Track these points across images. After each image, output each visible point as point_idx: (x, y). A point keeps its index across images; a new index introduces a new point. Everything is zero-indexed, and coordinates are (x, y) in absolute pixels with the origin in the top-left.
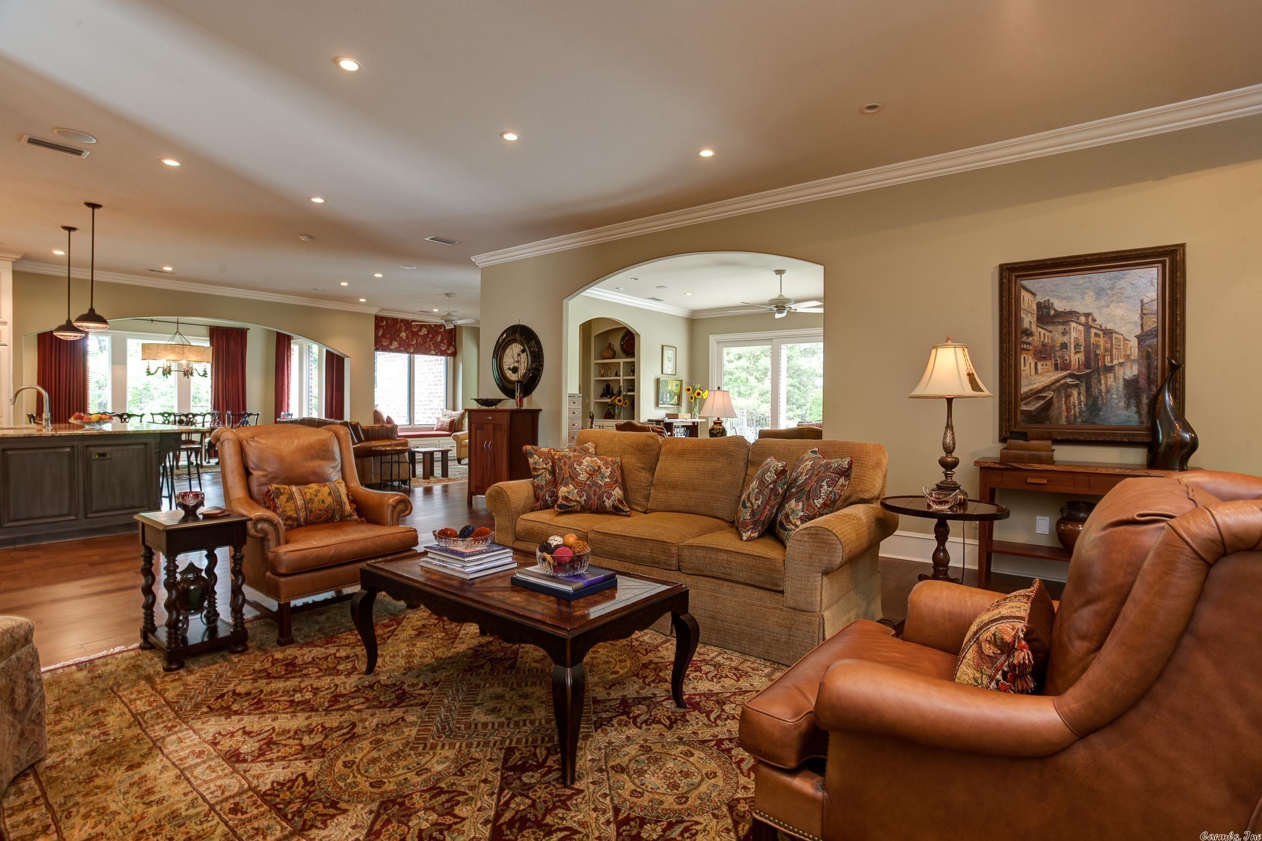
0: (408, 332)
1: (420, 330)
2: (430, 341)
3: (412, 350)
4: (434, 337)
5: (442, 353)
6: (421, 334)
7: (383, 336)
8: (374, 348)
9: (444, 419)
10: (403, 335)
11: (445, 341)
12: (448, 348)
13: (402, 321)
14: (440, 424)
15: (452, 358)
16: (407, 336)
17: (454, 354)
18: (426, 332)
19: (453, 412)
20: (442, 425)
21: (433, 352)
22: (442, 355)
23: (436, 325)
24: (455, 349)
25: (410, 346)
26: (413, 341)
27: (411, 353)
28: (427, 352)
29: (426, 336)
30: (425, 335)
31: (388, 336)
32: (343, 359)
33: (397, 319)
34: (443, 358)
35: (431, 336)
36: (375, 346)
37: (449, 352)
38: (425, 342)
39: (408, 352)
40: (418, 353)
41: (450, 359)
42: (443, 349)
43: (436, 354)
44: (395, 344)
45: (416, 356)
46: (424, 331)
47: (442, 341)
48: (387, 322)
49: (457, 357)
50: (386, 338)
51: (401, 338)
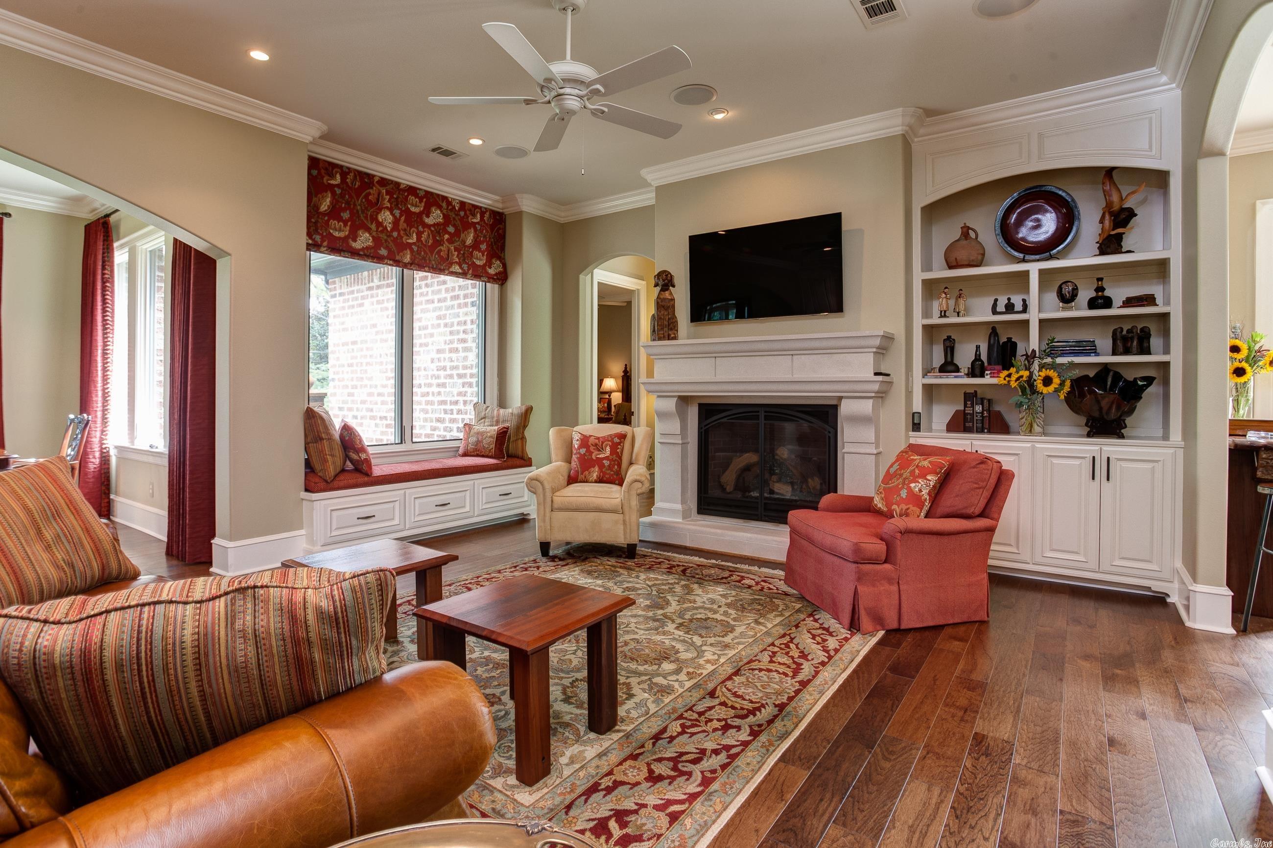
0: (397, 213)
1: (427, 212)
2: (450, 241)
3: (407, 259)
4: (457, 233)
5: (477, 274)
6: (430, 221)
7: (334, 213)
8: (304, 239)
9: (479, 428)
10: (386, 217)
11: (483, 247)
12: (489, 264)
13: (383, 182)
14: (473, 440)
15: (496, 286)
16: (396, 222)
17: (502, 279)
18: (440, 220)
19: (502, 411)
20: (478, 442)
21: (456, 268)
22: (476, 276)
23: (463, 204)
24: (504, 266)
25: (403, 247)
26: (409, 235)
27: (405, 266)
28: (440, 267)
29: (439, 228)
30: (438, 224)
31: (346, 215)
32: (214, 262)
33: (371, 177)
34: (479, 284)
35: (451, 229)
36: (309, 235)
37: (492, 271)
38: (438, 243)
39: (397, 263)
40: (421, 267)
41: (493, 289)
42: (478, 263)
43: (464, 275)
44: (364, 240)
45: (419, 275)
46: (435, 217)
47: (476, 246)
48: (343, 179)
49: (509, 283)
50: (340, 219)
51: (379, 224)
